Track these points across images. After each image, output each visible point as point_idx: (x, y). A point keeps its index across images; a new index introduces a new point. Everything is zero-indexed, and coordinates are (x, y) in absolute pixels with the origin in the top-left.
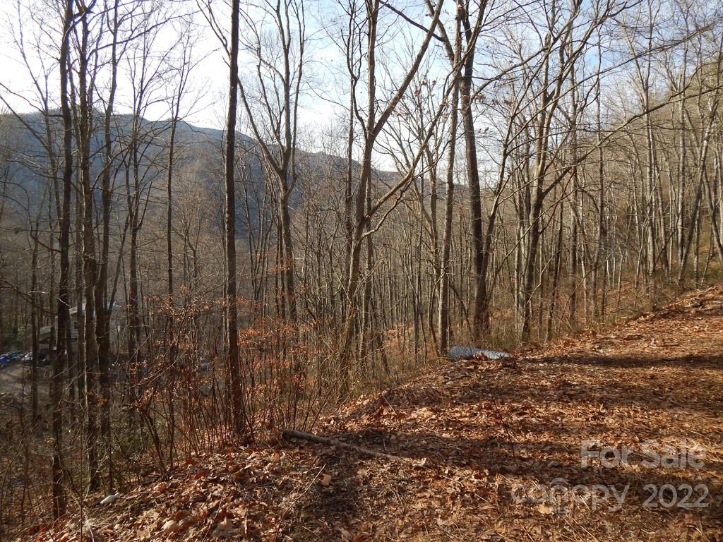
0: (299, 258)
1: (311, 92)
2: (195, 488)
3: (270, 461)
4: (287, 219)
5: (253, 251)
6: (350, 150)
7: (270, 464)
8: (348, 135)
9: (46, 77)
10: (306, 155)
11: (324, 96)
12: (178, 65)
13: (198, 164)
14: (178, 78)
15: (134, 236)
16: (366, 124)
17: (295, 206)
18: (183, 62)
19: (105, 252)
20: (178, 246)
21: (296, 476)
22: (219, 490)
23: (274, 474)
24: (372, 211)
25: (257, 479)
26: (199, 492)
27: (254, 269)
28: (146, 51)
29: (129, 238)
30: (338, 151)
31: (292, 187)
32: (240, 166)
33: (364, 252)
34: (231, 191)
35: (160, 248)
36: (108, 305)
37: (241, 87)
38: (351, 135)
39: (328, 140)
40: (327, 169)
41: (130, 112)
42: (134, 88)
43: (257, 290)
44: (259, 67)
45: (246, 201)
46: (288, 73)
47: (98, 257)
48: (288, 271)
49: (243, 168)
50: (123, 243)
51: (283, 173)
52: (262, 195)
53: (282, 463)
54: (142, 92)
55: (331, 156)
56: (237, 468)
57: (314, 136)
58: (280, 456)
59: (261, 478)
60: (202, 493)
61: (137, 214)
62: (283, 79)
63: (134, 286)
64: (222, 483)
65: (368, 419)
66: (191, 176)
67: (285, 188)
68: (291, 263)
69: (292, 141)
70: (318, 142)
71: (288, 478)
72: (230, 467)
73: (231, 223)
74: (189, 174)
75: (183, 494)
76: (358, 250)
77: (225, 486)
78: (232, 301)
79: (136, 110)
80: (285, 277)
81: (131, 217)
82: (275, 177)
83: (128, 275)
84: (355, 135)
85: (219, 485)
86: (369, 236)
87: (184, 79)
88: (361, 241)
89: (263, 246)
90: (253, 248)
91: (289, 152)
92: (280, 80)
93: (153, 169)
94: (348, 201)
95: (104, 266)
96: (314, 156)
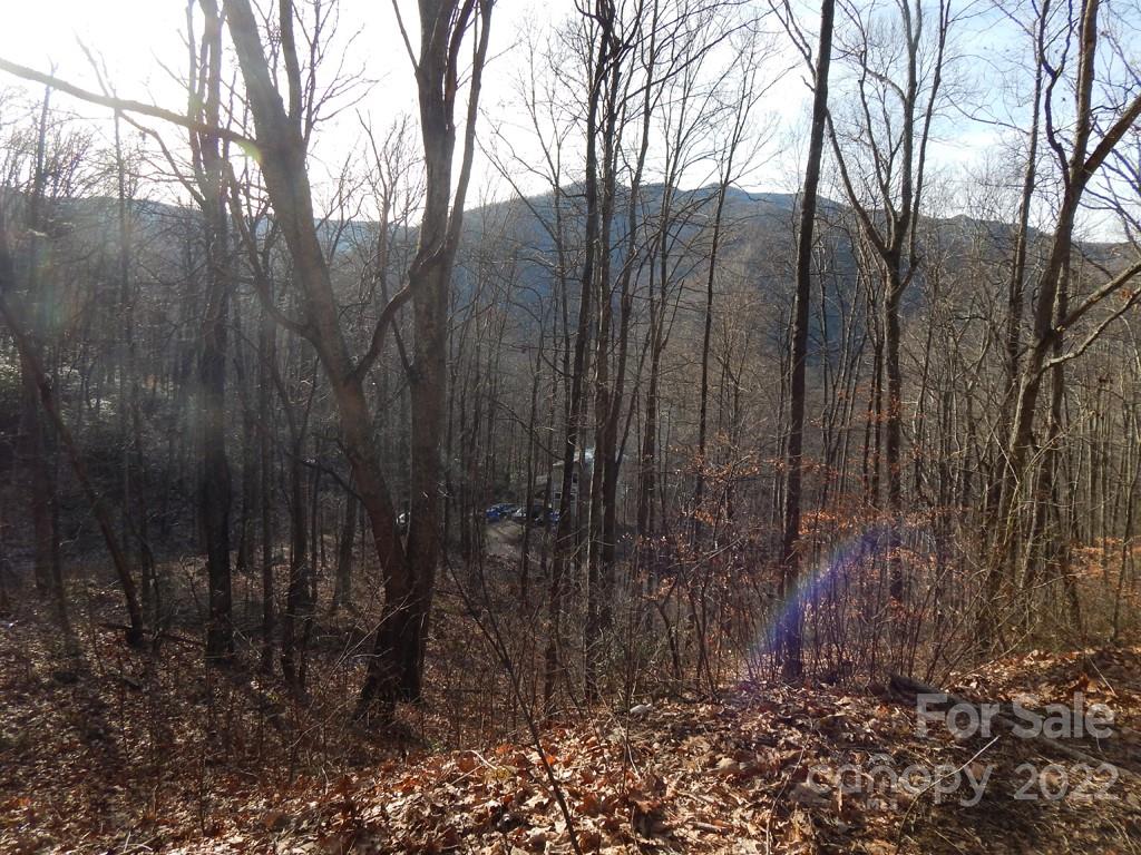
0: (910, 402)
1: (952, 111)
2: (759, 725)
3: (873, 717)
4: (895, 333)
5: (830, 386)
6: (1025, 208)
7: (874, 720)
8: (1022, 181)
9: (559, 146)
10: (934, 224)
11: (980, 115)
12: (733, 100)
13: (748, 251)
14: (733, 120)
15: (656, 358)
16: (1069, 156)
17: (907, 311)
18: (741, 93)
19: (620, 381)
20: (715, 374)
21: (920, 750)
22: (796, 737)
23: (881, 736)
24: (1067, 320)
25: (855, 736)
26: (765, 731)
27: (828, 417)
28: (688, 87)
29: (649, 362)
30: (998, 211)
31: (908, 279)
32: (818, 248)
33: (1046, 395)
34: (804, 289)
35: (687, 378)
36: (617, 454)
37: (830, 122)
38: (1030, 180)
39: (979, 192)
40: (973, 246)
41: (661, 180)
42: (668, 144)
43: (832, 450)
44: (861, 82)
45: (823, 305)
46: (913, 84)
47: (610, 386)
48: (891, 421)
49: (821, 252)
50: (640, 369)
51: (892, 257)
52: (850, 295)
53: (894, 725)
54: (678, 149)
55: (982, 222)
56: (820, 714)
57: (951, 187)
58: (891, 713)
59: (862, 737)
60: (770, 734)
61: (661, 326)
62: (903, 97)
63: (651, 429)
64: (800, 727)
65: (1053, 693)
66: (740, 269)
67: (895, 282)
68: (895, 409)
69: (913, 200)
70: (960, 199)
71: (906, 749)
72: (810, 708)
73: (801, 339)
74: (734, 267)
75: (742, 728)
76: (1032, 390)
77: (803, 733)
78: (795, 462)
79: (669, 176)
80: (884, 431)
81: (654, 332)
82: (879, 264)
83: (644, 416)
84: (1036, 179)
85: (794, 729)
86: (1057, 366)
87: (741, 121)
88: (1041, 374)
89: (847, 379)
90: (829, 382)
91: (906, 221)
92: (898, 98)
93: (687, 260)
94: (1016, 302)
95: (618, 399)
96: (949, 222)
